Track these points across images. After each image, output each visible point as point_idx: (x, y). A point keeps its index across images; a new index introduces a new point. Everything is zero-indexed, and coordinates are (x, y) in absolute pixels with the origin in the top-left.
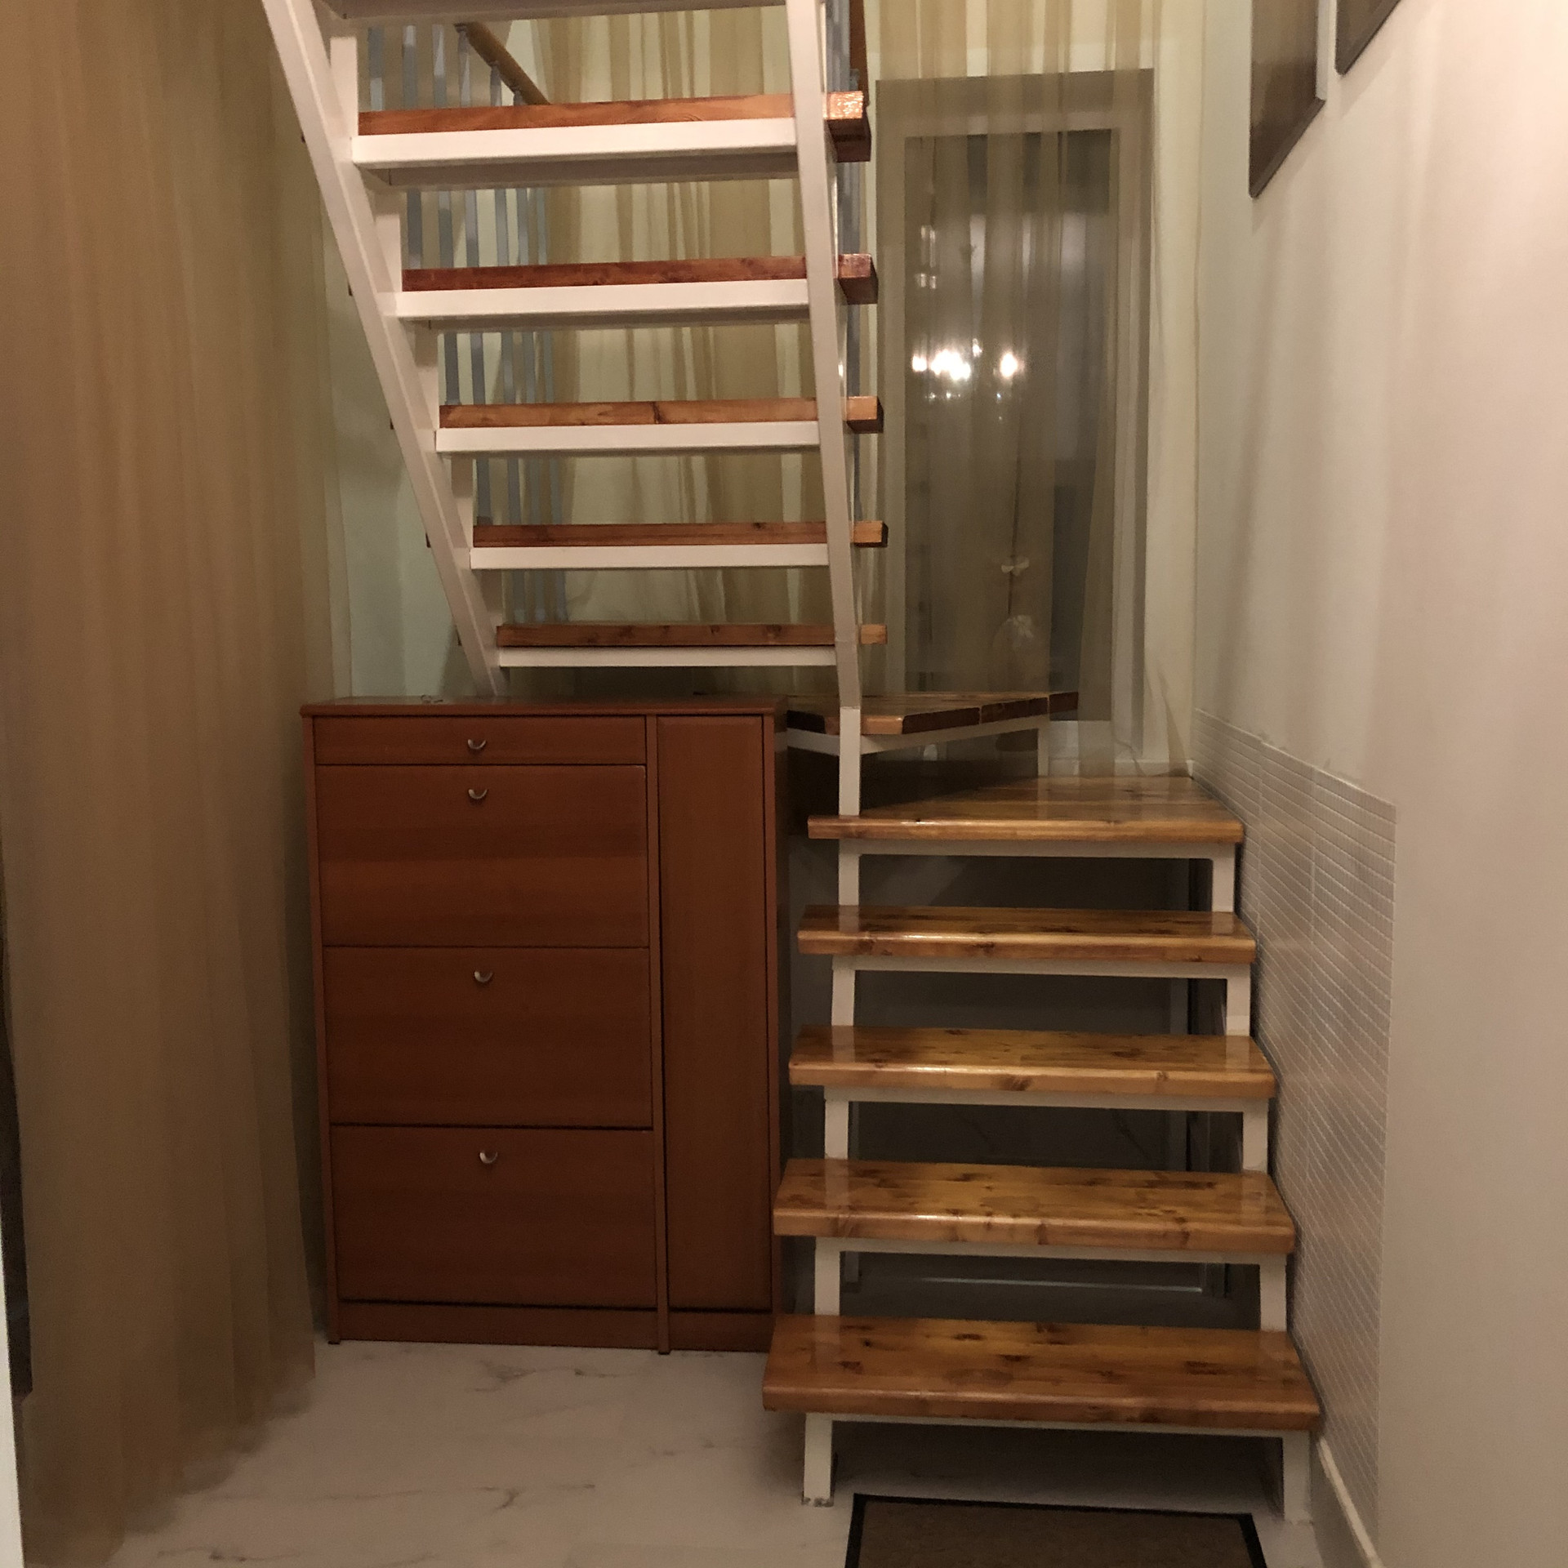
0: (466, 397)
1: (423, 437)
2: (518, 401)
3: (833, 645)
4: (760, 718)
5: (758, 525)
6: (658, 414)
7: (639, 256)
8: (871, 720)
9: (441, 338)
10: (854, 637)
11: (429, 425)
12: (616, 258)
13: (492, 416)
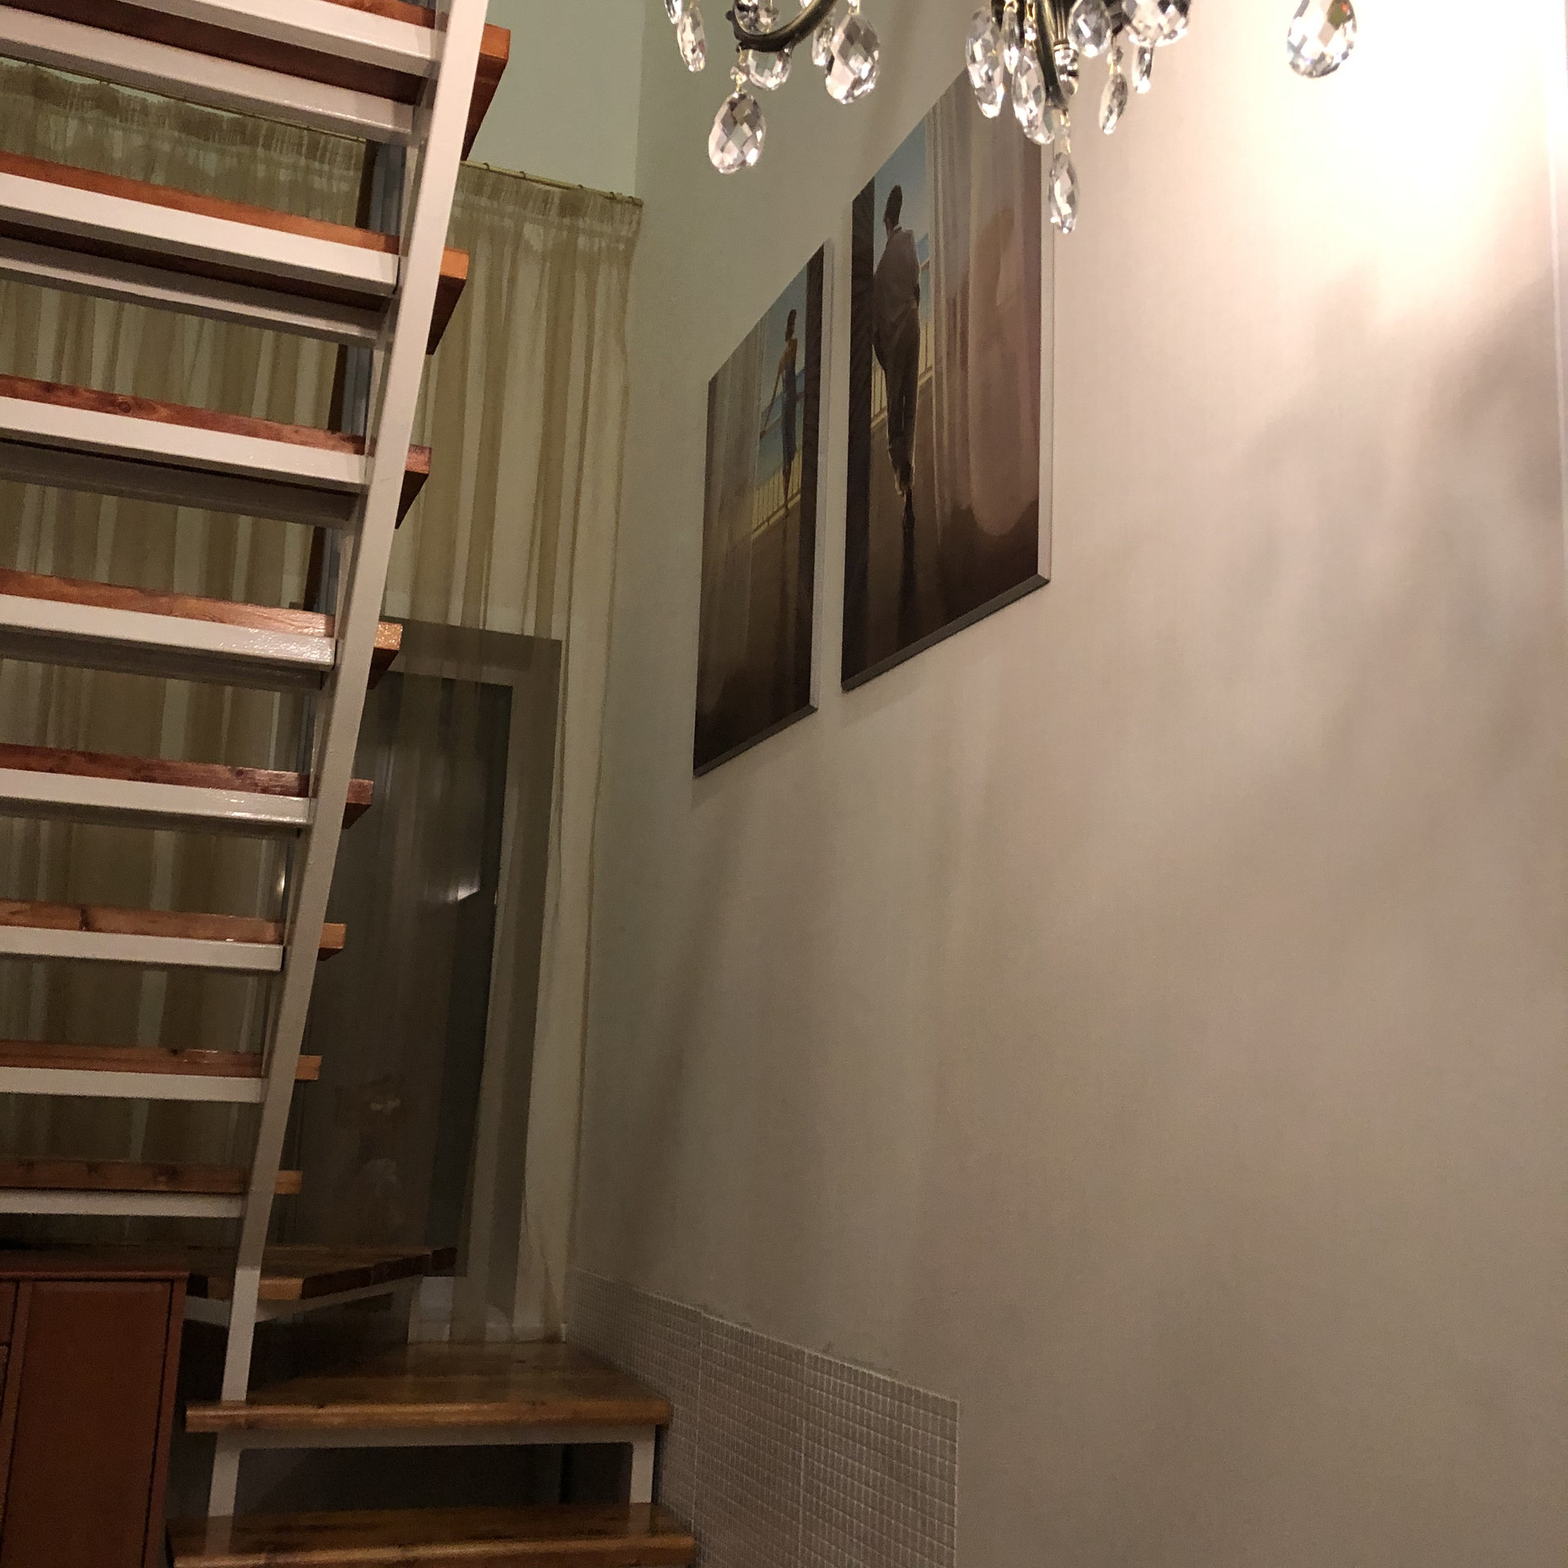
3: (246, 1195)
4: (168, 1284)
6: (87, 920)
8: (270, 1283)
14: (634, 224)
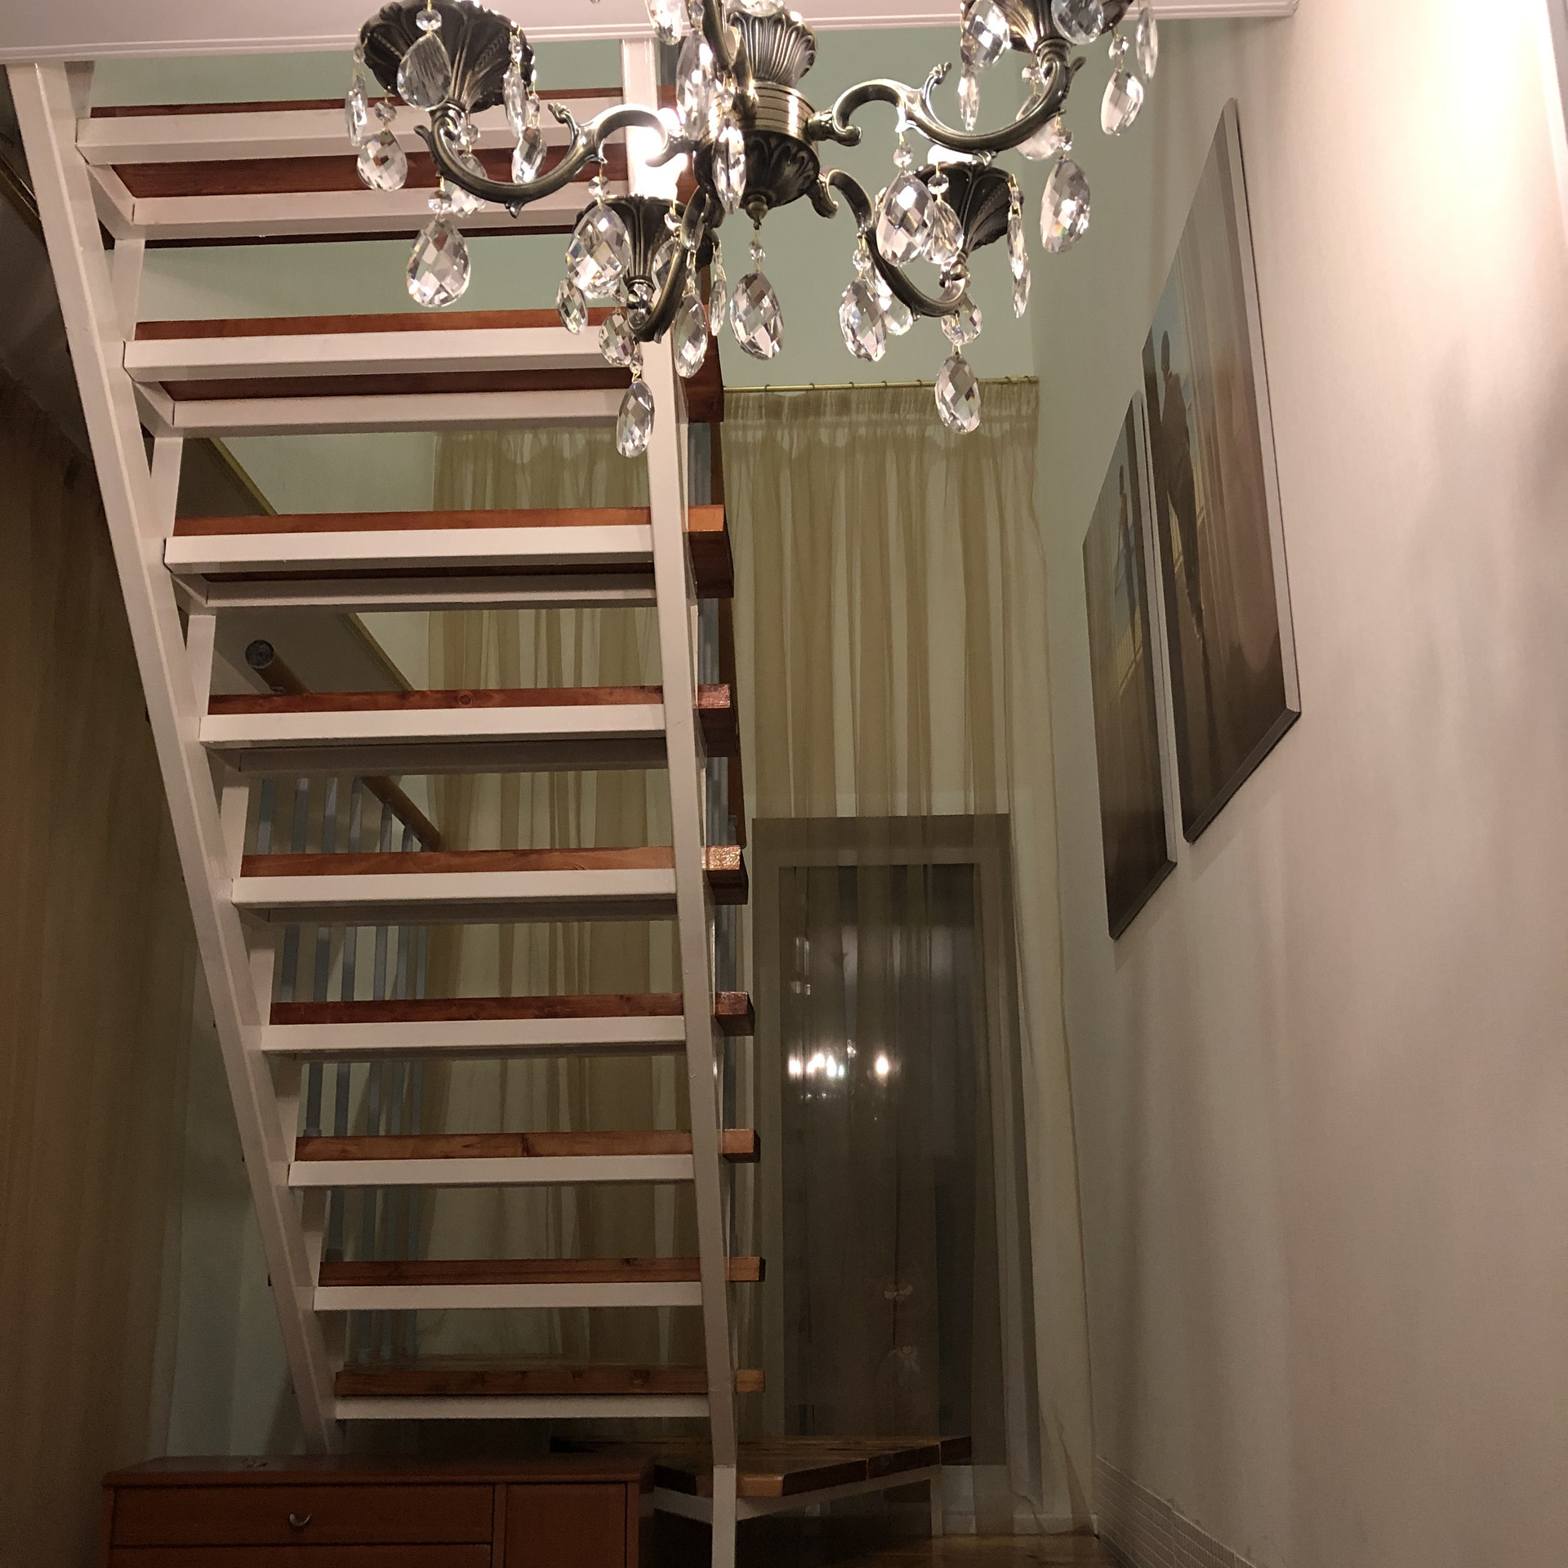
0: (327, 1127)
1: (275, 1170)
2: (382, 1133)
3: (707, 1394)
4: (623, 1485)
5: (627, 1261)
6: (526, 1147)
7: (517, 992)
8: (749, 1479)
9: (306, 1068)
10: (729, 1387)
11: (284, 1158)
12: (495, 994)
13: (352, 1148)
14: (1033, 403)
